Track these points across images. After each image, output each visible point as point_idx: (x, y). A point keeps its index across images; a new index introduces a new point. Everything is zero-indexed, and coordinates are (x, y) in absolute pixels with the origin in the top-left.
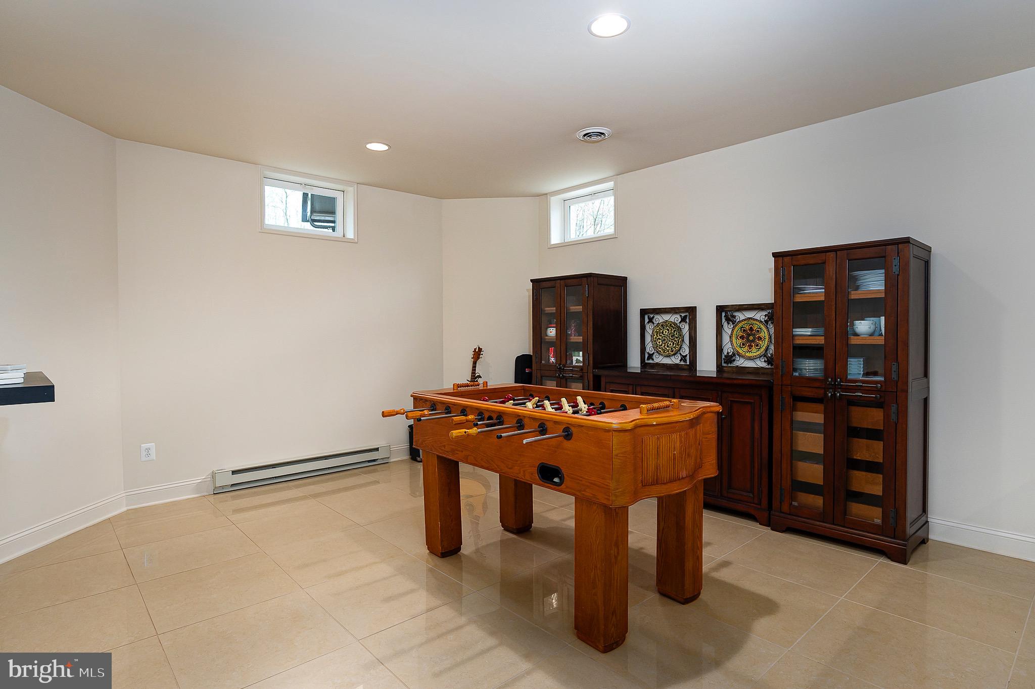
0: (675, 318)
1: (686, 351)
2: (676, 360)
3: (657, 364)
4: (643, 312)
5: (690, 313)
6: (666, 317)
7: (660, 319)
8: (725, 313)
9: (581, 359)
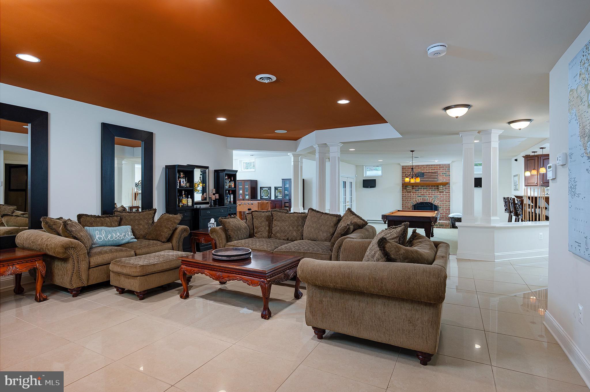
0: (267, 189)
1: (269, 196)
2: (267, 197)
3: (264, 198)
4: (261, 188)
5: (270, 188)
6: (265, 189)
7: (264, 189)
8: (276, 188)
9: (248, 197)
